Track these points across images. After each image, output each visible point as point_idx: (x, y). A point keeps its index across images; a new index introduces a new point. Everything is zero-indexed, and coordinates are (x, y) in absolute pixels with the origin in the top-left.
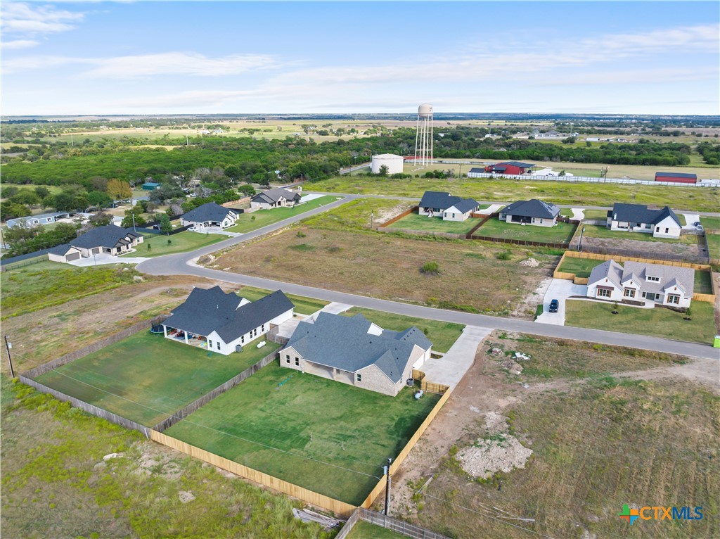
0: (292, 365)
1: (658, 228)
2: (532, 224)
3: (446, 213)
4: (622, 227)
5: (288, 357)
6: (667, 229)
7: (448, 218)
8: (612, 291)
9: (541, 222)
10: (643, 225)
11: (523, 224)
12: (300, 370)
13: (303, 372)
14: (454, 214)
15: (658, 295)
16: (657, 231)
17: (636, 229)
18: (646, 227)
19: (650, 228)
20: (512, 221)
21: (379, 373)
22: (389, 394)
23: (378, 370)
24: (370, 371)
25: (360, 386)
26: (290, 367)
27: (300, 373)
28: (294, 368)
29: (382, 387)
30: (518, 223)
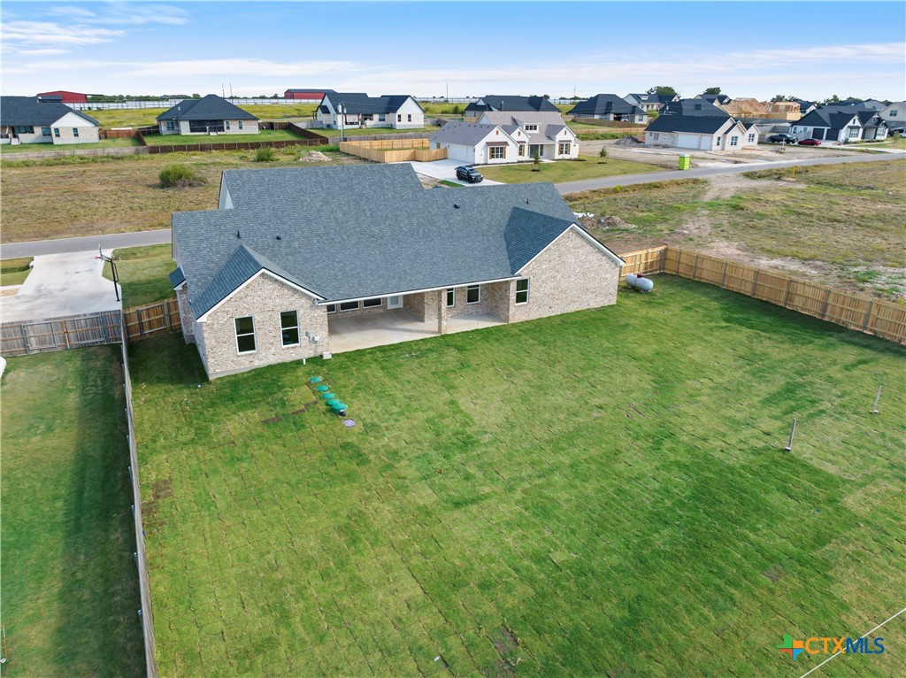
0: (270, 350)
1: (399, 116)
2: (227, 132)
3: (57, 130)
4: (352, 123)
5: (245, 325)
6: (409, 116)
8: (507, 148)
9: (241, 128)
10: (376, 117)
11: (212, 134)
13: (327, 356)
14: (75, 130)
15: (542, 146)
16: (400, 120)
17: (368, 123)
18: (380, 120)
19: (384, 120)
20: (192, 130)
21: (581, 251)
22: (602, 304)
23: (578, 241)
24: (557, 253)
25: (524, 318)
26: (258, 363)
27: (317, 360)
28: (280, 361)
29: (587, 289)
30: (202, 133)
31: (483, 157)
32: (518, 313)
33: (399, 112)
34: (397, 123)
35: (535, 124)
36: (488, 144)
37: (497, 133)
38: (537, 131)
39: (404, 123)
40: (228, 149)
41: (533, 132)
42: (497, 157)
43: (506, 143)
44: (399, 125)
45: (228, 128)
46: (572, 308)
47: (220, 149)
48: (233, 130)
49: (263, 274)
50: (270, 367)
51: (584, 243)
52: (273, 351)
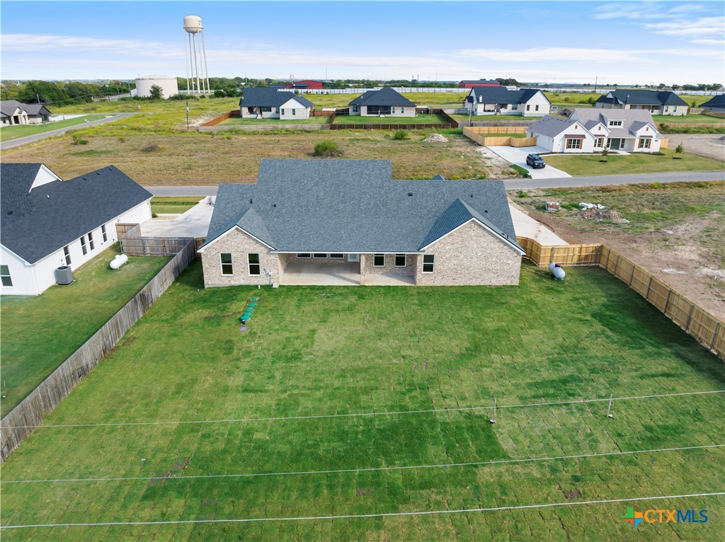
0: (242, 276)
1: (528, 106)
2: (392, 115)
3: (283, 110)
4: (489, 111)
5: (226, 258)
6: (537, 106)
7: (287, 116)
8: (584, 141)
9: (403, 112)
10: (510, 106)
11: (381, 116)
12: (265, 282)
13: (276, 286)
14: (294, 110)
15: (624, 140)
16: (528, 110)
17: (503, 111)
18: (513, 109)
19: (516, 109)
20: (368, 113)
21: (483, 239)
22: (504, 283)
23: (480, 231)
24: (460, 238)
25: (430, 284)
26: (233, 283)
27: (268, 288)
28: (247, 284)
29: (489, 270)
30: (375, 115)
31: (560, 147)
32: (423, 279)
33: (528, 103)
34: (526, 112)
35: (620, 120)
36: (566, 136)
37: (576, 127)
38: (621, 127)
39: (532, 112)
40: (383, 129)
41: (617, 127)
42: (574, 147)
43: (584, 136)
44: (527, 113)
45: (394, 112)
46: (474, 283)
47: (377, 128)
48: (398, 114)
49: (237, 229)
50: (241, 286)
51: (486, 234)
52: (243, 276)
